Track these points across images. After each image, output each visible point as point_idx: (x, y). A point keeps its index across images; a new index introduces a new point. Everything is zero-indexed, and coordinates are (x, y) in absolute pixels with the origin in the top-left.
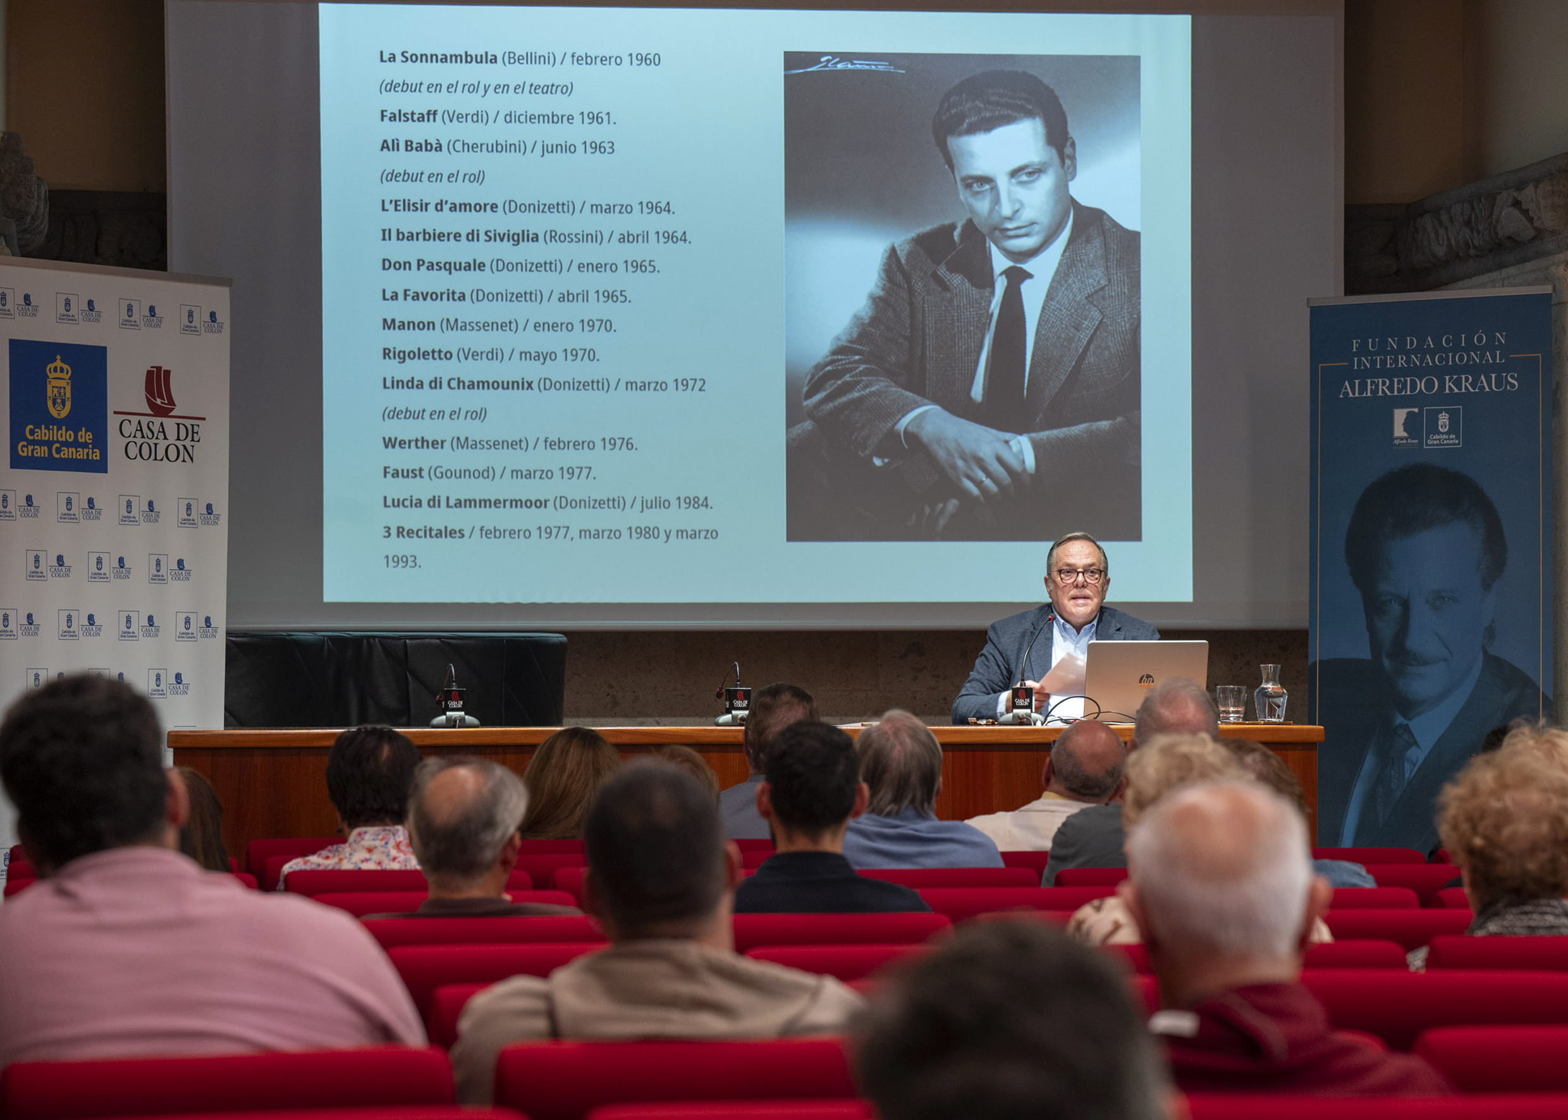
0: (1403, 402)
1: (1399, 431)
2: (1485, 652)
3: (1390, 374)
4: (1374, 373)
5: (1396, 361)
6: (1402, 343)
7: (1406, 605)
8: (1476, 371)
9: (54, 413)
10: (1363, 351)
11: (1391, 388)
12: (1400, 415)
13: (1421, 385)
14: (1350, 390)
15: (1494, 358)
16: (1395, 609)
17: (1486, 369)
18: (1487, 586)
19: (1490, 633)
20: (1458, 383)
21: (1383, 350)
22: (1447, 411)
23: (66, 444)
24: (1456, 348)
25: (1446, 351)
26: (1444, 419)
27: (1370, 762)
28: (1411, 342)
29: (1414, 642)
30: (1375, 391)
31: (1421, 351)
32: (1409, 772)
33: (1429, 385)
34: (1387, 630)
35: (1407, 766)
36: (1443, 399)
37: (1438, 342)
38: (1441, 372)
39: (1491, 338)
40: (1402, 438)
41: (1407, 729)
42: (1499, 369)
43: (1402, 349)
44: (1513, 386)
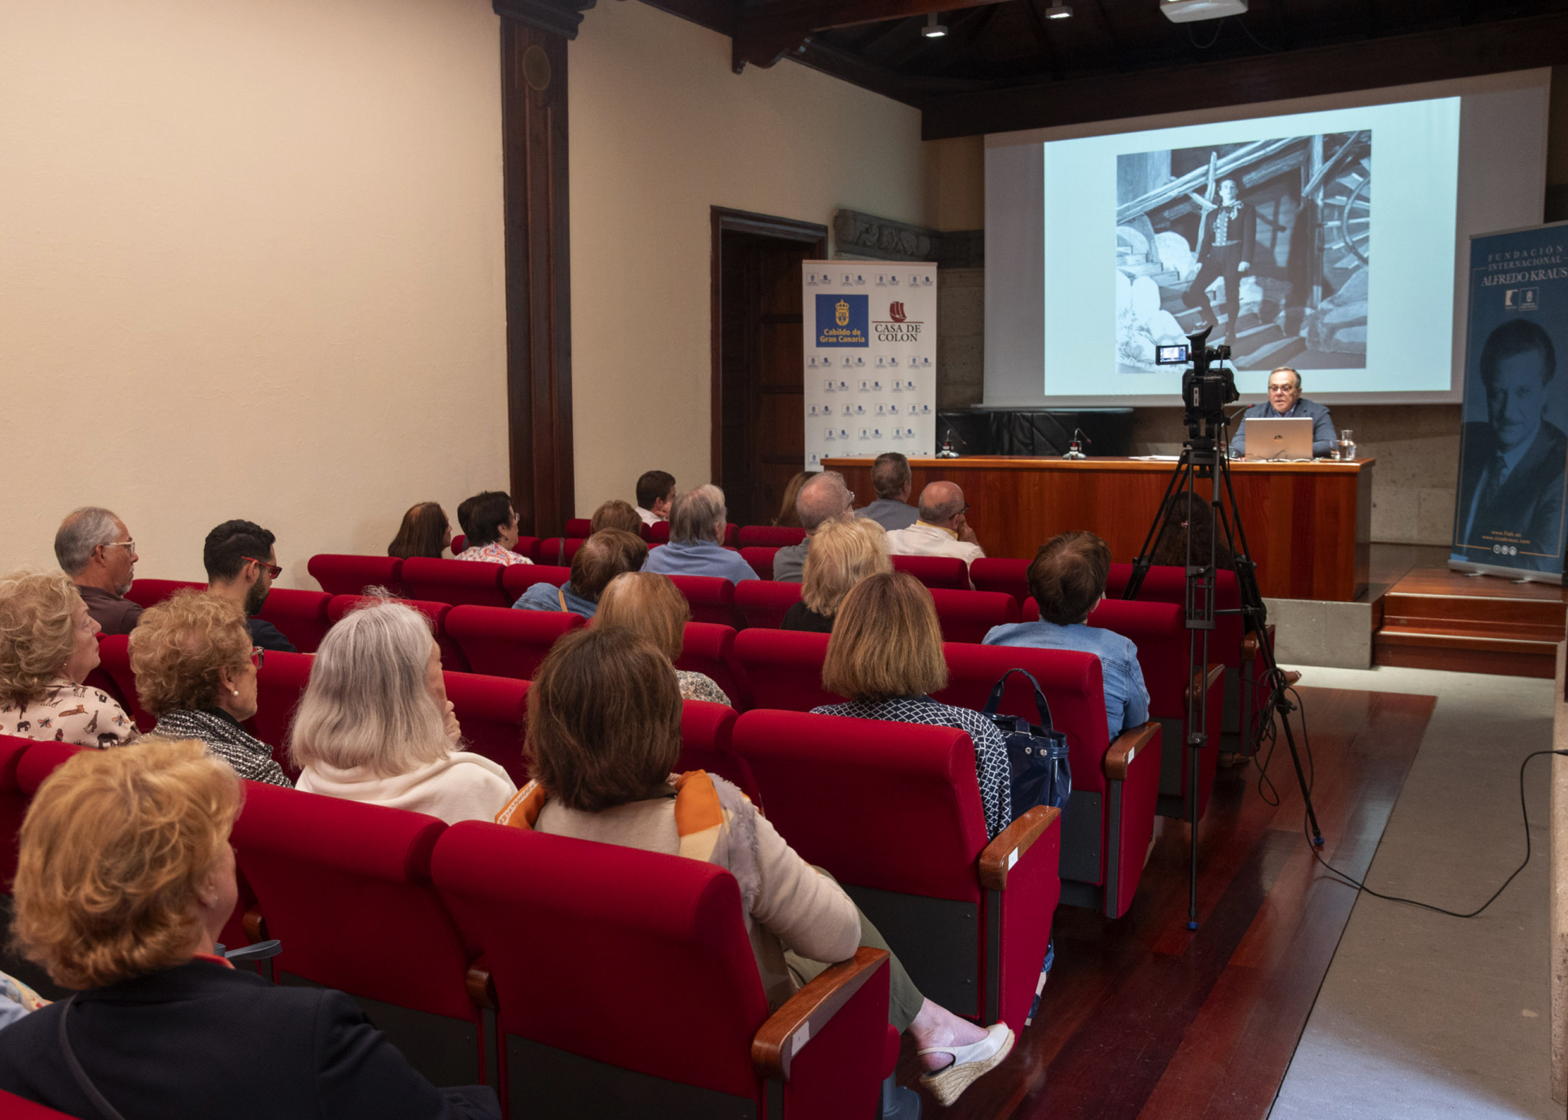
0: (1509, 287)
1: (1508, 302)
2: (1542, 418)
3: (1504, 272)
4: (1498, 272)
5: (1508, 265)
6: (1512, 256)
7: (1506, 393)
8: (1546, 267)
9: (840, 323)
10: (1494, 261)
11: (1505, 280)
12: (1509, 293)
13: (1520, 277)
14: (1487, 282)
15: (1556, 260)
16: (1501, 396)
17: (1551, 266)
18: (1545, 383)
19: (1545, 409)
20: (1537, 275)
21: (1503, 260)
22: (1531, 290)
23: (846, 336)
24: (1538, 256)
25: (1532, 258)
26: (1530, 295)
27: (1485, 475)
28: (1517, 254)
29: (1508, 414)
30: (1498, 282)
31: (1521, 259)
32: (1502, 480)
33: (1524, 277)
34: (1497, 407)
35: (1502, 478)
36: (1530, 284)
37: (1529, 253)
38: (1529, 270)
39: (1555, 249)
40: (1509, 306)
41: (1502, 458)
42: (1557, 266)
43: (1512, 259)
44: (1564, 274)
